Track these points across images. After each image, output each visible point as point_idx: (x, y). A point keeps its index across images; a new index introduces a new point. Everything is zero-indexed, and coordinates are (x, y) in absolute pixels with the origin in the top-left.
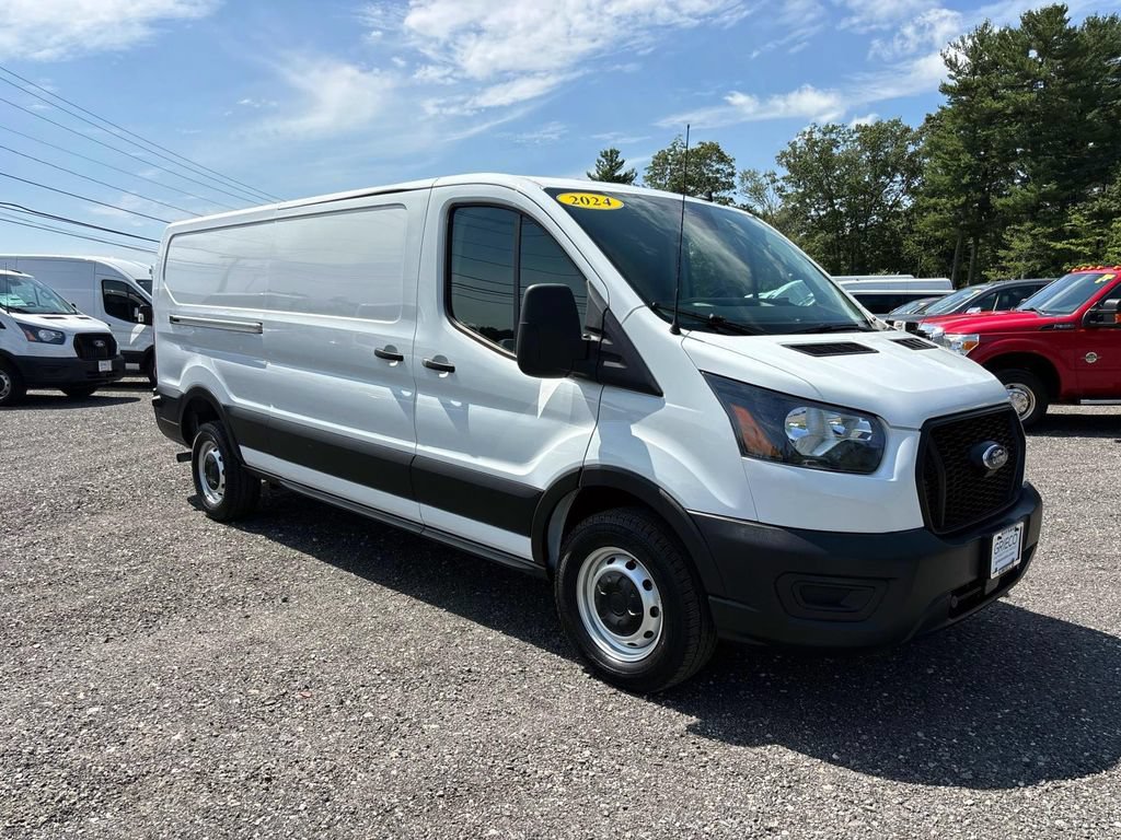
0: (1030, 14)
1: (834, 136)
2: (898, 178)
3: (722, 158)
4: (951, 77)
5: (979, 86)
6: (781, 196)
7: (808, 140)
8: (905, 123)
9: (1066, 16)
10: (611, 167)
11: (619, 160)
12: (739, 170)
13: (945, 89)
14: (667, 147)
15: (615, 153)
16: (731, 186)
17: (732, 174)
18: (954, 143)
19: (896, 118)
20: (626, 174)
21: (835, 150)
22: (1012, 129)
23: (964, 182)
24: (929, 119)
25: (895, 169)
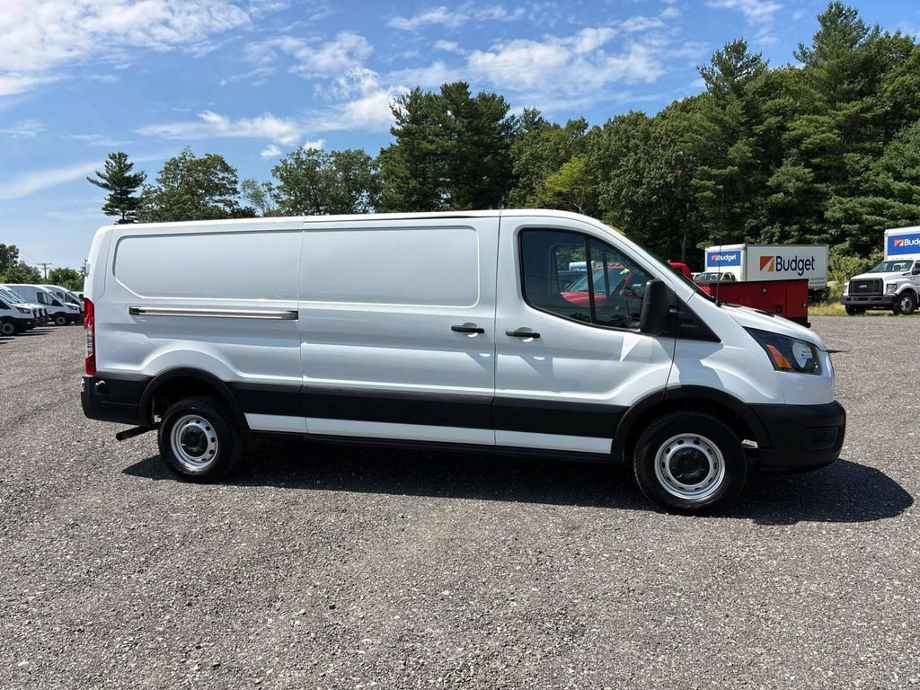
0: (446, 85)
1: (315, 158)
2: (365, 194)
3: (226, 168)
4: (397, 123)
5: (416, 132)
6: (277, 202)
7: (296, 159)
8: (367, 153)
9: (469, 90)
10: (120, 168)
11: (128, 162)
12: (241, 180)
13: (394, 132)
14: (177, 156)
15: (122, 156)
16: (235, 192)
17: (236, 182)
18: (403, 171)
19: (361, 149)
20: (135, 176)
21: (317, 169)
22: (440, 164)
23: (413, 199)
24: (383, 152)
25: (362, 186)
